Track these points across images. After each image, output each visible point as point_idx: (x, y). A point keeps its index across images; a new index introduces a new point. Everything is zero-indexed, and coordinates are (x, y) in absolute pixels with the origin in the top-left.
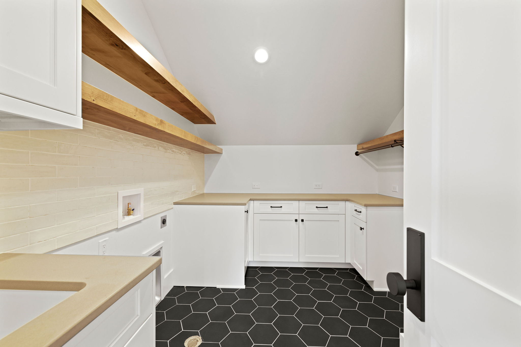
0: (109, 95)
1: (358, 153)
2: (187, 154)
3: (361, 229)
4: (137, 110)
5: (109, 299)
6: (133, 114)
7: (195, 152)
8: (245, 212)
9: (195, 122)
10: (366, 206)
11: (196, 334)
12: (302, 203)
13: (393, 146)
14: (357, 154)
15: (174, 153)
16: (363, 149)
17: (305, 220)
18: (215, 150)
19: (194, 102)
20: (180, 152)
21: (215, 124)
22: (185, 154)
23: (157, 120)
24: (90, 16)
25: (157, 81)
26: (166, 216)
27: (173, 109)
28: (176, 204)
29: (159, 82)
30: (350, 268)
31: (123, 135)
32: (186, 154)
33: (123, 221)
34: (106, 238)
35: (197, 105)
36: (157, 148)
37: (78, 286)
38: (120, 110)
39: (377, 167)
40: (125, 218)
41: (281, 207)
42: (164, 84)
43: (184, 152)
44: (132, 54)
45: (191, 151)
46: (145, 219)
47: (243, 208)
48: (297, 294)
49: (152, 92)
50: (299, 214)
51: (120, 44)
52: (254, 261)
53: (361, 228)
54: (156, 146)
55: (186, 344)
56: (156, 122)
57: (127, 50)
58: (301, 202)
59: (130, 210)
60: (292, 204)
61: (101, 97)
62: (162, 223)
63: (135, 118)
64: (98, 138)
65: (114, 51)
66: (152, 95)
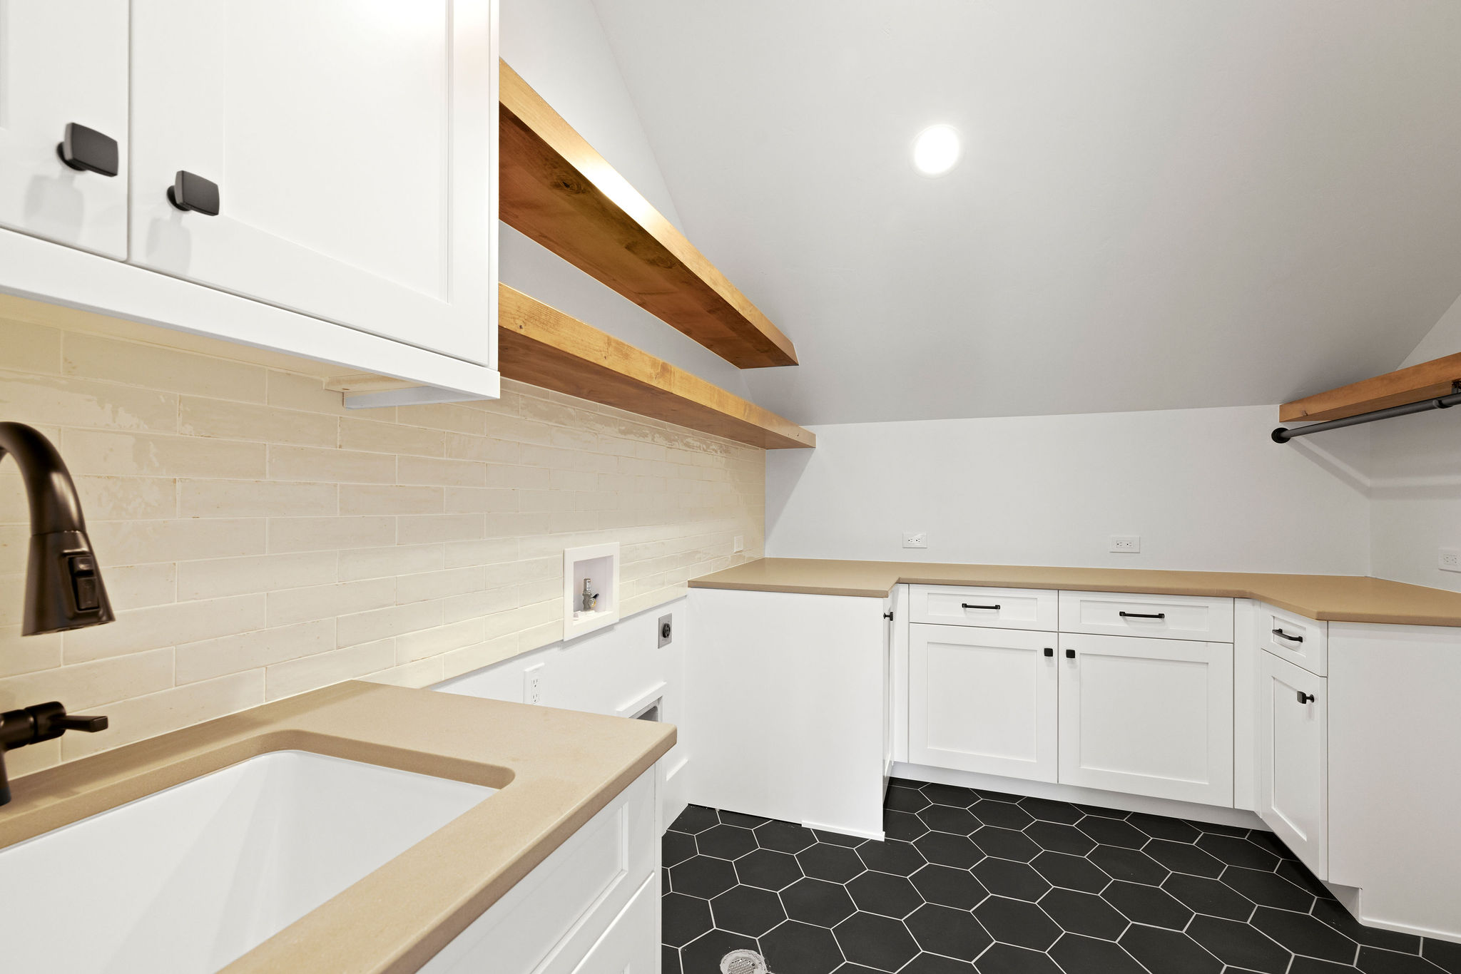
0: (552, 311)
1: (1284, 434)
2: (721, 452)
3: (1303, 698)
4: (609, 341)
5: (566, 818)
6: (602, 354)
7: (742, 445)
8: (885, 616)
9: (741, 365)
10: (1325, 618)
11: (750, 946)
12: (1070, 600)
13: (1444, 402)
14: (1279, 436)
15: (691, 450)
16: (1306, 417)
17: (1081, 654)
18: (795, 438)
19: (743, 309)
20: (705, 447)
21: (798, 365)
22: (716, 452)
23: (654, 364)
24: (513, 125)
25: (652, 262)
26: (670, 616)
27: (688, 332)
28: (694, 584)
29: (659, 266)
30: (1254, 831)
31: (574, 409)
32: (719, 452)
33: (575, 623)
34: (538, 662)
35: (750, 315)
36: (649, 439)
37: (497, 777)
38: (574, 346)
39: (1368, 482)
40: (577, 617)
41: (997, 607)
42: (670, 267)
43: (714, 447)
44: (599, 203)
45: (733, 443)
46: (622, 621)
47: (879, 605)
48: (1053, 887)
49: (639, 293)
50: (1058, 632)
51: (574, 180)
52: (908, 764)
53: (1304, 695)
54: (648, 432)
55: (724, 967)
56: (652, 371)
57: (589, 192)
58: (1064, 595)
59: (589, 596)
60: (1035, 601)
61: (536, 317)
62: (661, 634)
63: (605, 364)
64: (523, 418)
65: (560, 200)
66: (639, 300)
